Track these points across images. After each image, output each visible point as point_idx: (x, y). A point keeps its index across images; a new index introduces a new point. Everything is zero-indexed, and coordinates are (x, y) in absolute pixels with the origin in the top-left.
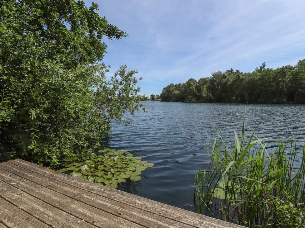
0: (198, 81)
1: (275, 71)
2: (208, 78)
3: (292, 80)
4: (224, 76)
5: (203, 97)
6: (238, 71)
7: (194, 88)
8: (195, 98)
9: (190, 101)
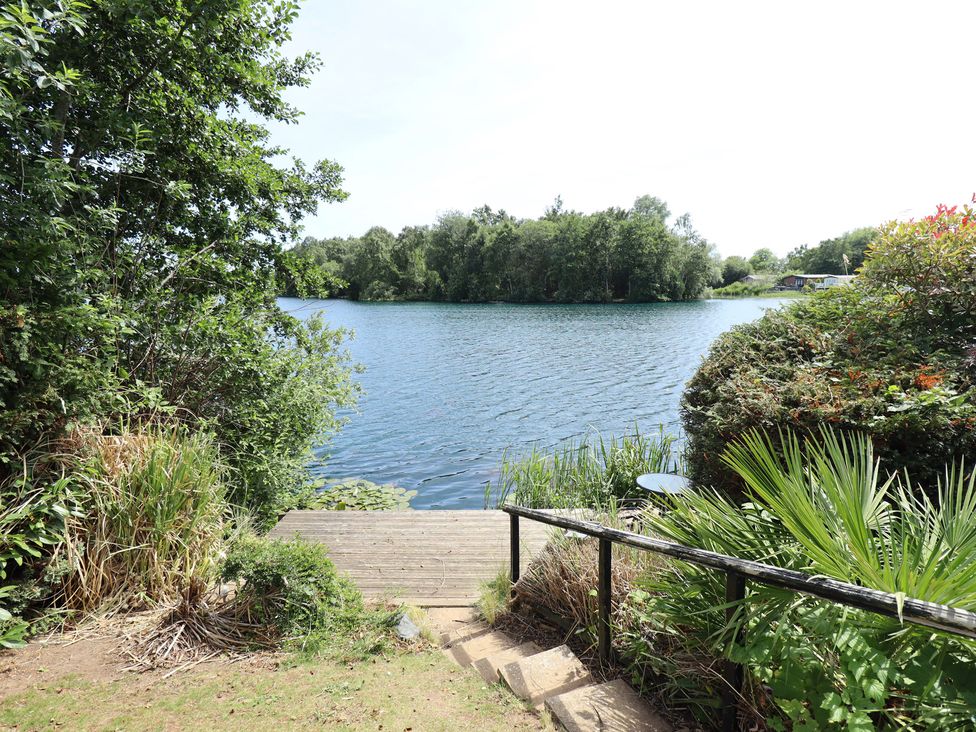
0: (396, 236)
1: (587, 220)
2: (427, 227)
3: (621, 246)
4: (471, 227)
5: (414, 286)
6: (503, 213)
7: (387, 257)
8: (392, 288)
9: (378, 296)
